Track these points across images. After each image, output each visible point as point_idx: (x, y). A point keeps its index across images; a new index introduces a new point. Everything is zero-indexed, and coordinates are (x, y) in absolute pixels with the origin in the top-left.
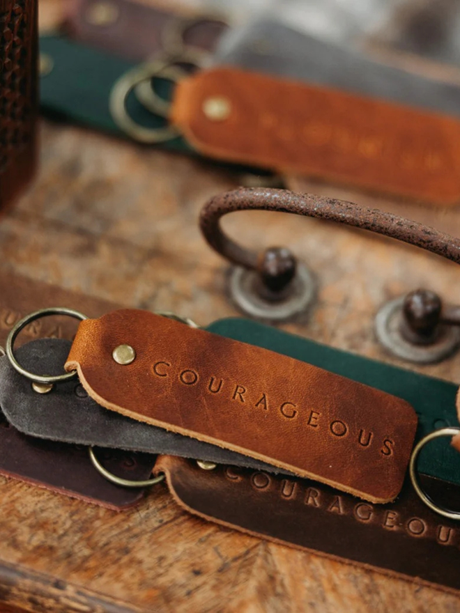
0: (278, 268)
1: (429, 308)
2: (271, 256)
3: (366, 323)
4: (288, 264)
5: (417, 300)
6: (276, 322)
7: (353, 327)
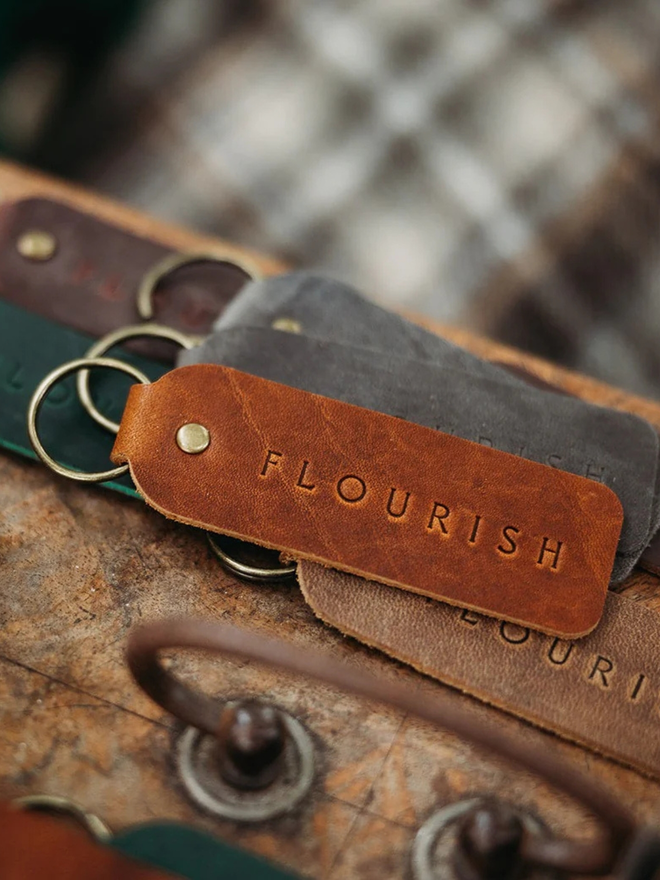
0: (254, 738)
1: (503, 835)
2: (244, 717)
3: (398, 842)
4: (272, 733)
5: (483, 821)
6: (244, 826)
7: (374, 847)
